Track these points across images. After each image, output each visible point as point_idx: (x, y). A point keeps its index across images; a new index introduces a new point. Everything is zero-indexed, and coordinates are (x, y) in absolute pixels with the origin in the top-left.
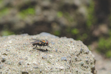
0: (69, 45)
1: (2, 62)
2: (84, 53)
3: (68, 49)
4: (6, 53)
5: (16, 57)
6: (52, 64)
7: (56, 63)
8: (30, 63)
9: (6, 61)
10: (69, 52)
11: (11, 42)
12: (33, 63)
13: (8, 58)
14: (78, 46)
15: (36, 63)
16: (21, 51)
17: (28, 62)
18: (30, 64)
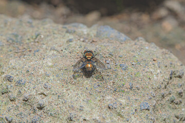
0: (151, 70)
1: (38, 110)
2: (175, 77)
3: (149, 79)
4: (45, 93)
5: (64, 102)
6: (125, 119)
7: (133, 117)
8: (87, 119)
9: (45, 108)
10: (152, 85)
11: (50, 64)
12: (94, 118)
13: (49, 102)
14: (166, 66)
15: (98, 118)
16: (69, 87)
17: (84, 116)
18: (88, 121)
